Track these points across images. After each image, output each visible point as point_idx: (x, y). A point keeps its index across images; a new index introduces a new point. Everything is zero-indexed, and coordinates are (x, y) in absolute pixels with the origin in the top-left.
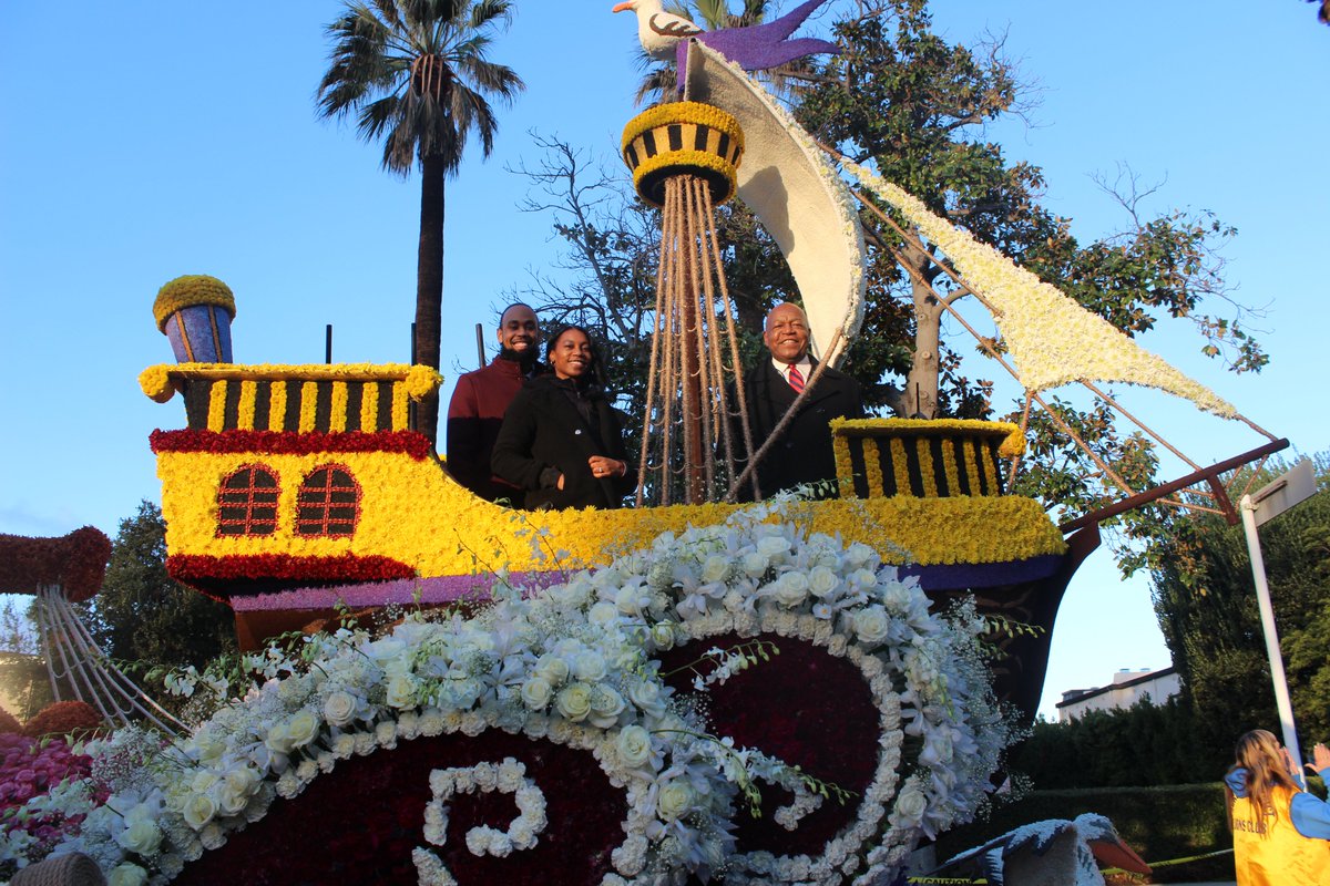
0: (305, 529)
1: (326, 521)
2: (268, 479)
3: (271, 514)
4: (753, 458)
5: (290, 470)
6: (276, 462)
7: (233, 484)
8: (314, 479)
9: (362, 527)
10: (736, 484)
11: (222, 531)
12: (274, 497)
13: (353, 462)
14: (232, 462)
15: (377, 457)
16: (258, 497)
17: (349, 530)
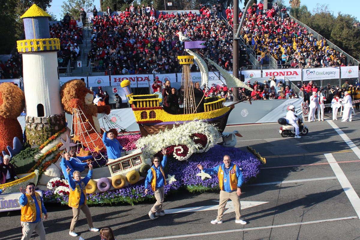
0: (150, 118)
1: (152, 117)
2: (146, 113)
3: (147, 116)
4: (196, 109)
5: (148, 112)
6: (147, 111)
7: (142, 113)
8: (151, 112)
9: (156, 117)
10: (194, 112)
11: (142, 119)
12: (147, 114)
13: (155, 110)
14: (142, 111)
15: (157, 110)
16: (145, 115)
17: (155, 117)
